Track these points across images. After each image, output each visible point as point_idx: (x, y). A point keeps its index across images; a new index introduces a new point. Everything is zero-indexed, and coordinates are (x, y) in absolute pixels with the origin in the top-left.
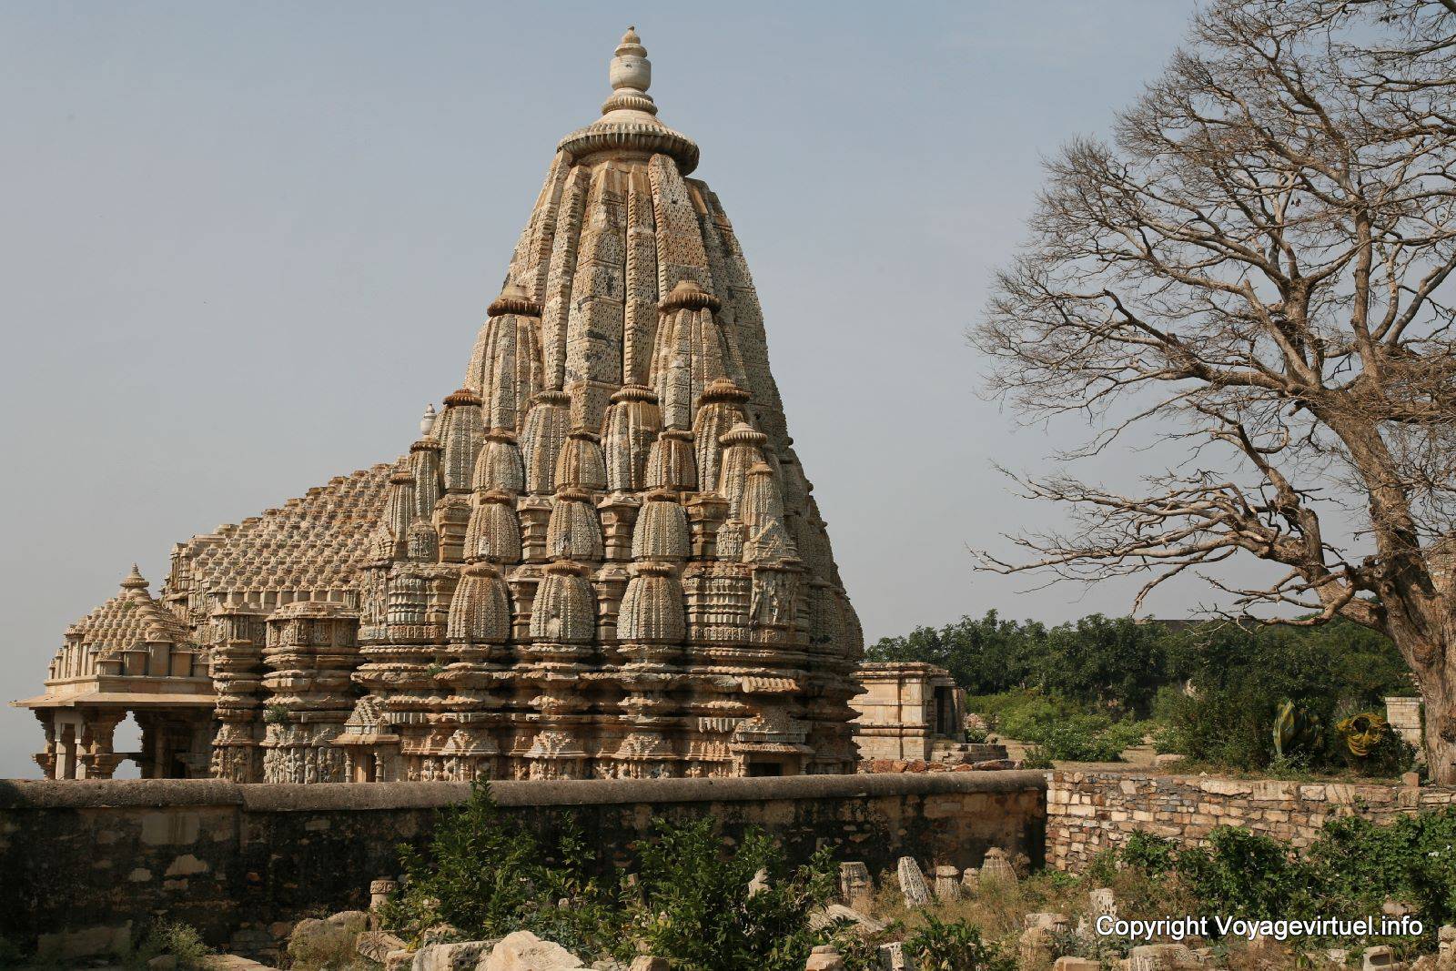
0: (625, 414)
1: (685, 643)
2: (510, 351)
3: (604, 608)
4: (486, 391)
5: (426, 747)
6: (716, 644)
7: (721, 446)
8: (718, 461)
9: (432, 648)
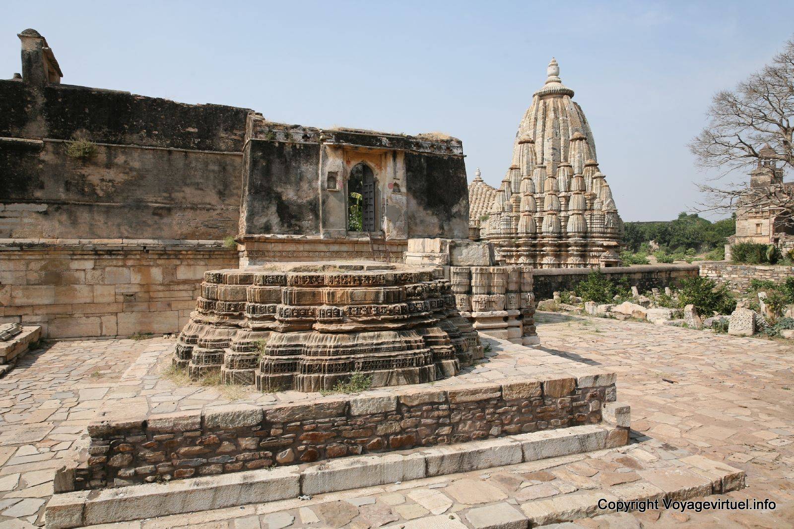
0: (564, 170)
1: (586, 233)
2: (528, 154)
3: (563, 224)
4: (521, 165)
5: (513, 261)
6: (595, 233)
7: (593, 178)
8: (592, 183)
9: (514, 235)
